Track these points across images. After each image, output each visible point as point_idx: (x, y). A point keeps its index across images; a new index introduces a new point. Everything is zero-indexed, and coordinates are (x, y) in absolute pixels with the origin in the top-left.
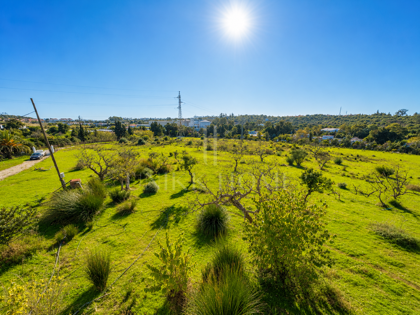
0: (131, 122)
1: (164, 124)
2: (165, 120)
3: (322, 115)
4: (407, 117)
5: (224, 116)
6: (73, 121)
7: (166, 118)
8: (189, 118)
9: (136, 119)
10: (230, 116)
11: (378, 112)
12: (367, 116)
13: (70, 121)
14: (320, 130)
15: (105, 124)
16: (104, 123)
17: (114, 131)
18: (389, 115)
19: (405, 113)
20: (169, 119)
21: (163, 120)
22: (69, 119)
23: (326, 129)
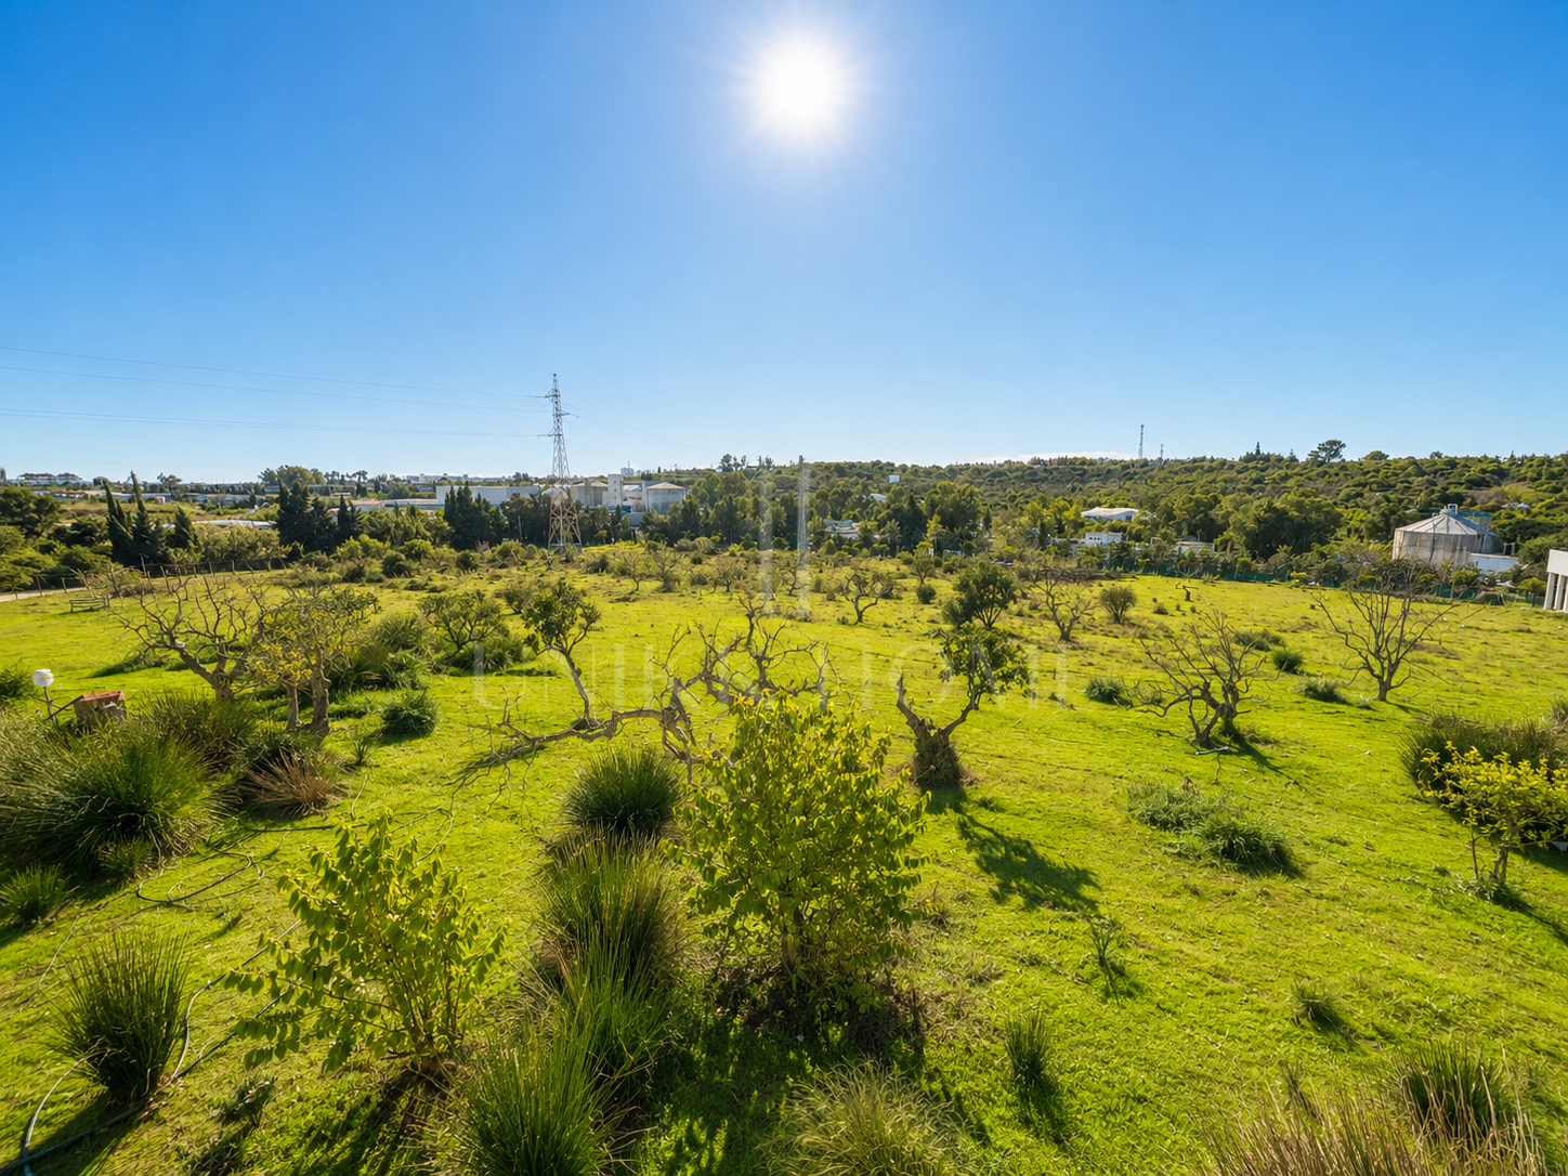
0: (361, 491)
1: (497, 497)
2: (508, 481)
3: (1084, 462)
4: (1344, 466)
5: (737, 465)
6: (84, 487)
7: (510, 474)
8: (602, 477)
9: (383, 479)
10: (761, 466)
11: (1258, 452)
12: (1224, 462)
13: (69, 483)
14: (1078, 514)
15: (239, 498)
16: (234, 492)
17: (274, 527)
18: (1293, 459)
19: (1336, 454)
20: (521, 479)
21: (498, 482)
22: (67, 475)
23: (1096, 511)
